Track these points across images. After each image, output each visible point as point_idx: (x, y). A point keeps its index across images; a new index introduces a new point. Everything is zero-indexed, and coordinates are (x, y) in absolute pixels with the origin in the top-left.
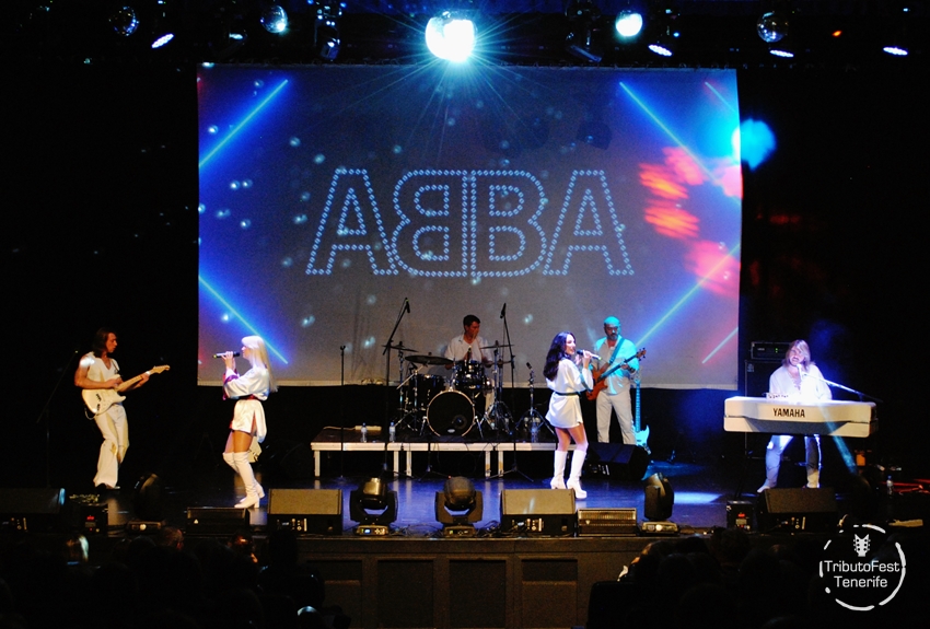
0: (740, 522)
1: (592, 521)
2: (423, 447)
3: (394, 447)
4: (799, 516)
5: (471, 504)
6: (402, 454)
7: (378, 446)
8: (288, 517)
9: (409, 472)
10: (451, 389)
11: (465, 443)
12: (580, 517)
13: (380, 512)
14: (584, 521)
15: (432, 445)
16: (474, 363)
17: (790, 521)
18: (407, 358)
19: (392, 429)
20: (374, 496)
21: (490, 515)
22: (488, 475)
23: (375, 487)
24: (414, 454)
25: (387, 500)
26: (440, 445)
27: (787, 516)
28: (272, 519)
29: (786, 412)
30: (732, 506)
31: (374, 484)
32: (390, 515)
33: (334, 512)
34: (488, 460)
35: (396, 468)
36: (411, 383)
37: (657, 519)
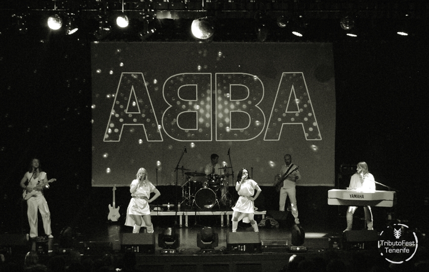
0: (335, 246)
1: (268, 246)
2: (193, 213)
3: (180, 213)
4: (361, 243)
5: (214, 239)
6: (184, 217)
7: (173, 213)
8: (130, 246)
9: (187, 225)
10: (205, 187)
11: (212, 211)
12: (262, 244)
13: (172, 243)
14: (264, 246)
15: (197, 212)
16: (215, 175)
17: (357, 245)
18: (186, 173)
19: (179, 206)
20: (169, 236)
21: (222, 245)
22: (222, 226)
23: (170, 231)
24: (189, 216)
25: (175, 237)
26: (200, 212)
27: (356, 243)
28: (123, 246)
29: (355, 196)
30: (331, 238)
31: (169, 231)
32: (177, 244)
33: (151, 243)
34: (222, 220)
35: (181, 223)
36: (188, 184)
37: (297, 245)
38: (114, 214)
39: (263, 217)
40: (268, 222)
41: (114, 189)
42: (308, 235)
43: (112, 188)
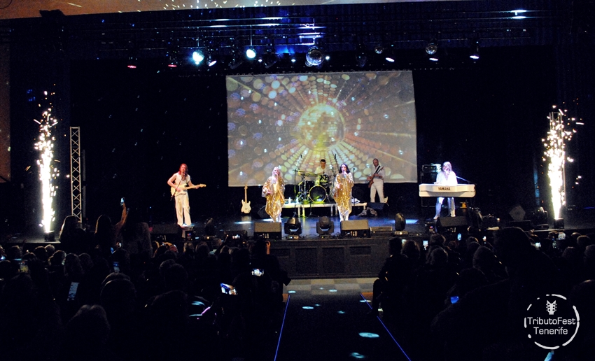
0: (431, 230)
1: (376, 232)
2: (308, 206)
3: (298, 206)
4: (453, 227)
5: (330, 227)
6: (301, 209)
8: (261, 233)
9: (304, 215)
10: (317, 185)
11: (323, 204)
12: (371, 230)
13: (296, 230)
14: (372, 232)
15: (312, 205)
17: (450, 229)
19: (297, 200)
20: (293, 224)
21: (337, 231)
22: (332, 215)
23: (293, 221)
24: (305, 208)
25: (298, 226)
26: (314, 205)
27: (449, 227)
28: (255, 233)
29: (443, 189)
30: (427, 224)
32: (300, 232)
33: (278, 230)
34: (332, 210)
35: (299, 214)
36: (303, 183)
37: (400, 230)
38: (246, 207)
39: (365, 208)
40: (368, 212)
41: (246, 188)
42: (408, 222)
43: (244, 187)
